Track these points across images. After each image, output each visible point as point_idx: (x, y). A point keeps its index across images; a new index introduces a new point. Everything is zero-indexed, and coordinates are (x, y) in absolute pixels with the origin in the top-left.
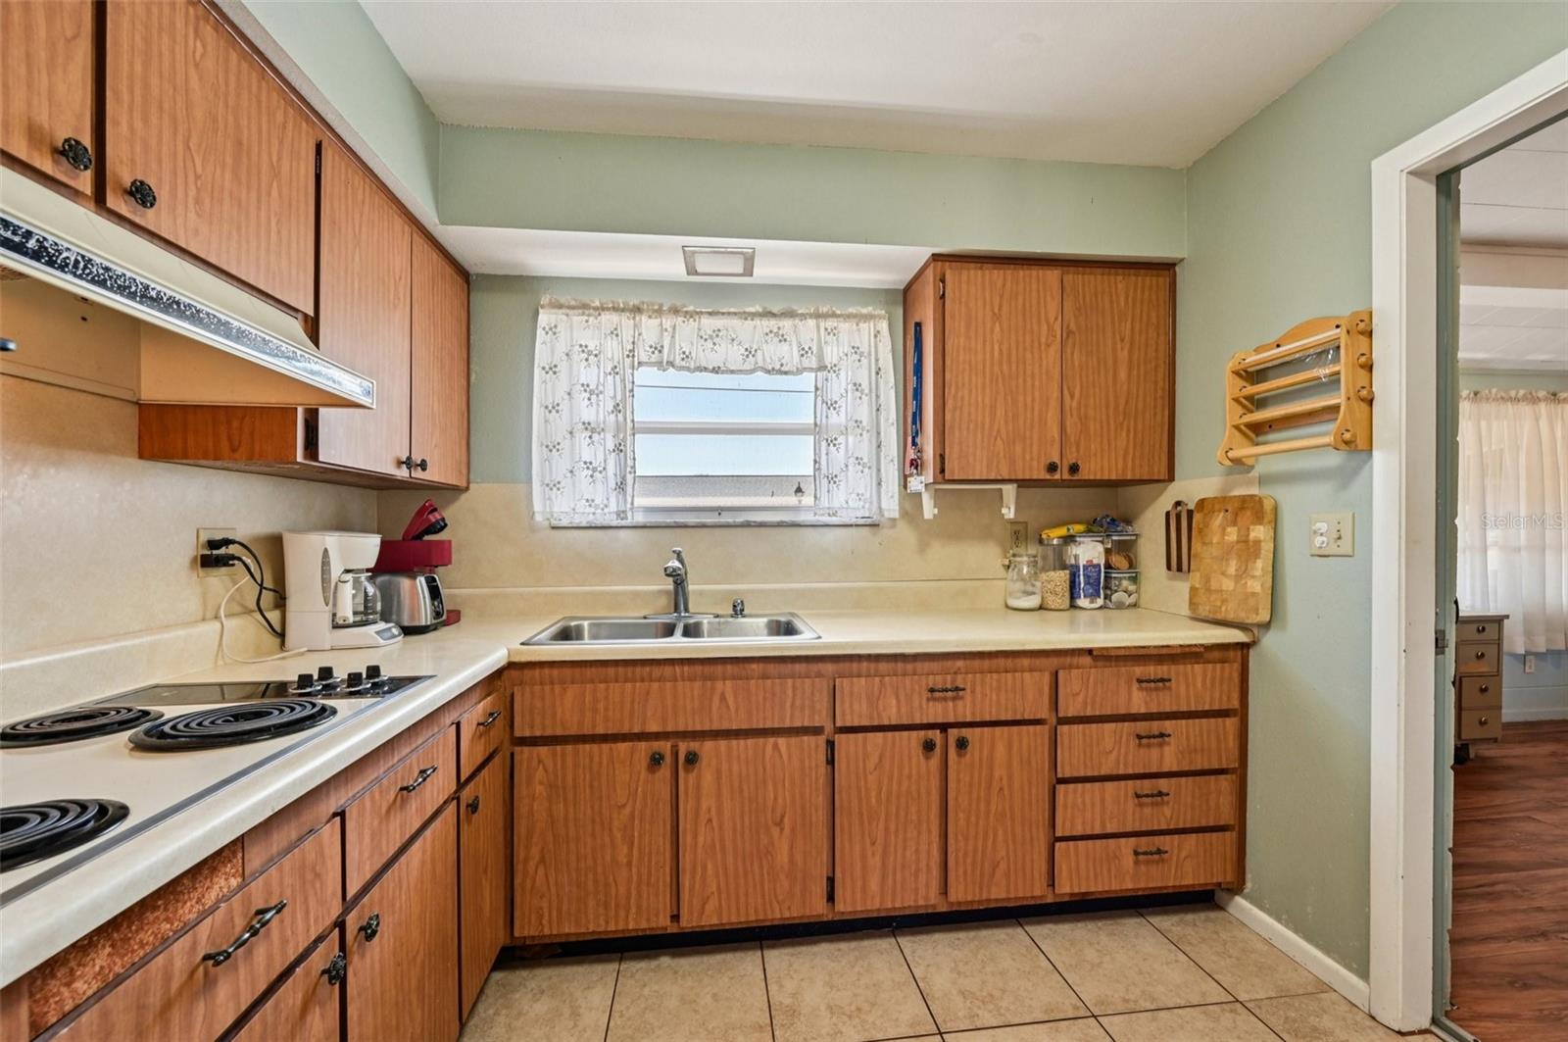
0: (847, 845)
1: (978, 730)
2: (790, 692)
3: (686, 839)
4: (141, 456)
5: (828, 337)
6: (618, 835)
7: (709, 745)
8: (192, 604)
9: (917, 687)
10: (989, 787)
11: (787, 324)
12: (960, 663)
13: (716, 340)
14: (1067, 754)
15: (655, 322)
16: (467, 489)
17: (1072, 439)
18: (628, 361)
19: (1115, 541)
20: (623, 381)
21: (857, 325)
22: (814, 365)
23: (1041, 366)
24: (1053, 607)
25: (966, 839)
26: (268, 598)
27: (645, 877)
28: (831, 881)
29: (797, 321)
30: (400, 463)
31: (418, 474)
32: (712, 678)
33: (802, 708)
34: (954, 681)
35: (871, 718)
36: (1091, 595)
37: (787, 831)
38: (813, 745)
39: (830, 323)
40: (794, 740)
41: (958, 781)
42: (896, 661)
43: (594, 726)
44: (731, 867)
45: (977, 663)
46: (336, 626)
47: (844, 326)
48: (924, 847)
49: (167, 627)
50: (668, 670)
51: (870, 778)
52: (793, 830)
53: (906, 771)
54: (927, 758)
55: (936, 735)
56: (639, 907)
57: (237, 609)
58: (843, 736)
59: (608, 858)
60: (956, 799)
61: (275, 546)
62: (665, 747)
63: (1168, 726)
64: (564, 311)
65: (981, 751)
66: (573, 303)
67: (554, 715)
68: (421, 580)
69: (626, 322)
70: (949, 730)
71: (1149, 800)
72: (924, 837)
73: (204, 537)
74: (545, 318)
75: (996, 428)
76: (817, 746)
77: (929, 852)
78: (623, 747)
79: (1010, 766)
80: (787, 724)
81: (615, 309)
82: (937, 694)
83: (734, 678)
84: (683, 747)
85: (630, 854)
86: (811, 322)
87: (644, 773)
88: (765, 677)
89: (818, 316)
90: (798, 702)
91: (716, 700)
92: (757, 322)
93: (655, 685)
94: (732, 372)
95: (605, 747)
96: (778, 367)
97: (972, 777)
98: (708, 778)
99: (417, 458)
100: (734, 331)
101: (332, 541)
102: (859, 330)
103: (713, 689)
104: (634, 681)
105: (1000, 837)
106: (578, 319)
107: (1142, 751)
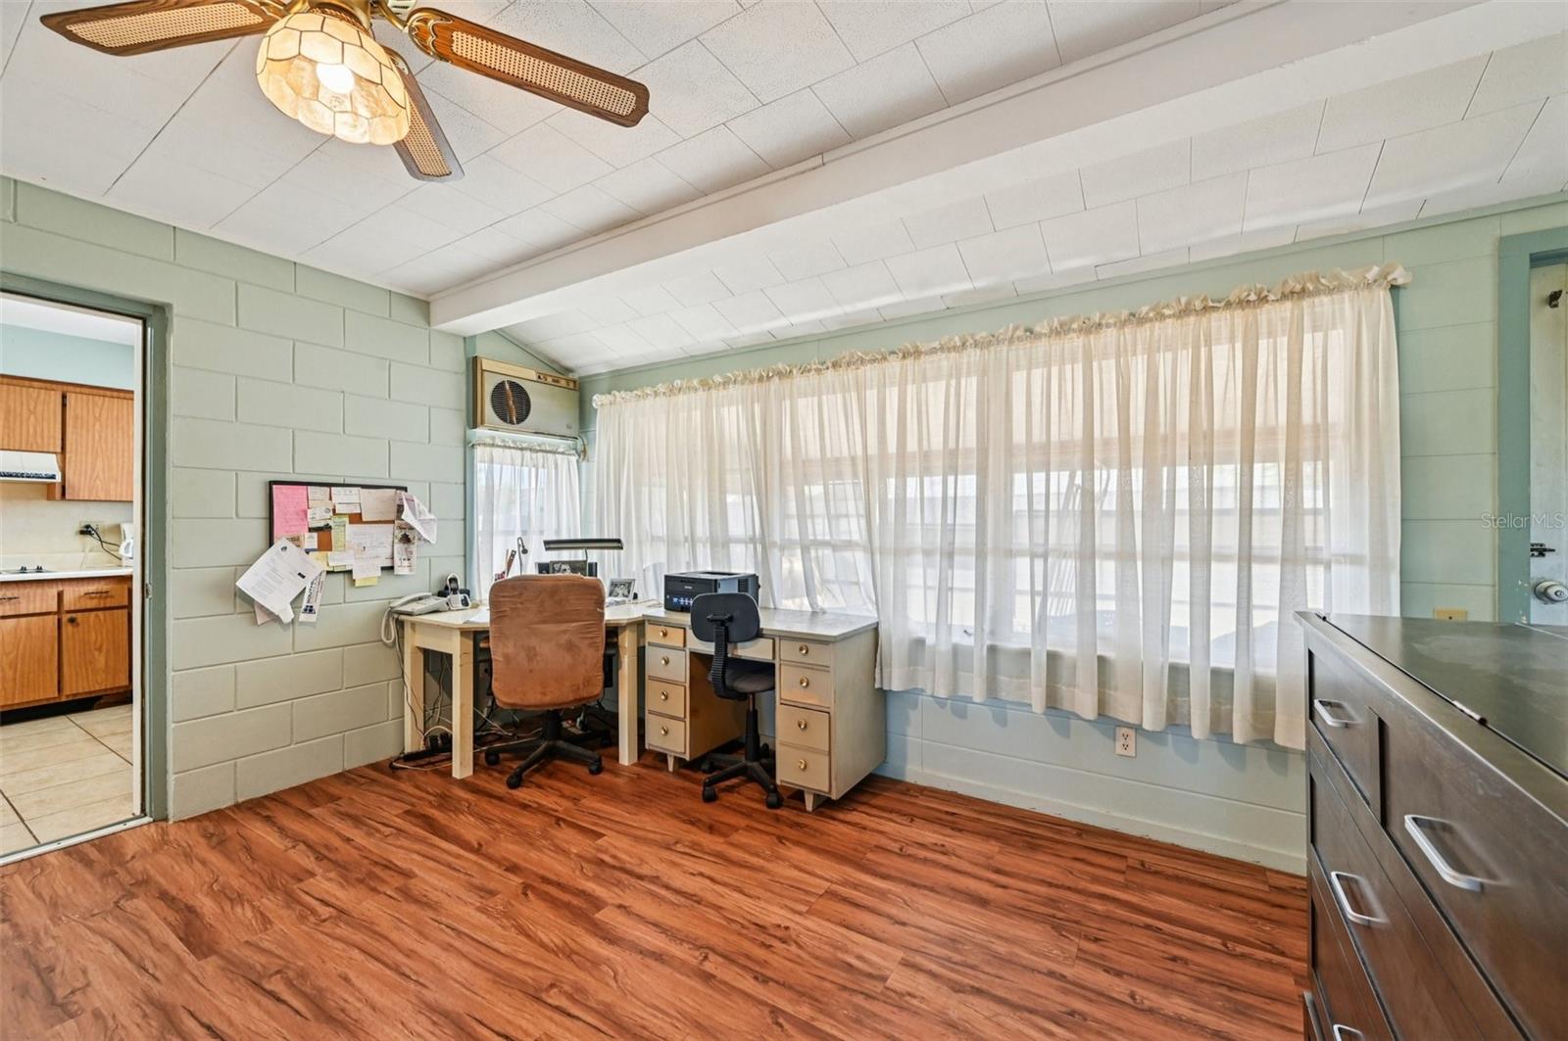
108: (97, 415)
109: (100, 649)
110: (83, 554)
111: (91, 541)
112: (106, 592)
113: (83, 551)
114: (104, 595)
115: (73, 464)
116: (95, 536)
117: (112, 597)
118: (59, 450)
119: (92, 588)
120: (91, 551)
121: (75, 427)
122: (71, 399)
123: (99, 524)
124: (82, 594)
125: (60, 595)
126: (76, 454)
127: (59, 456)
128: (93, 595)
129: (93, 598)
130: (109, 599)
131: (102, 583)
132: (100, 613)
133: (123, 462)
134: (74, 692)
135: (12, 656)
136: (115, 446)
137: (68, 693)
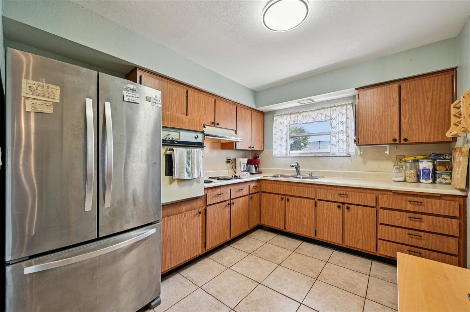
0: (319, 224)
1: (353, 206)
2: (307, 190)
3: (287, 215)
4: (221, 149)
5: (333, 112)
6: (276, 211)
7: (291, 198)
8: (226, 167)
9: (336, 193)
10: (357, 220)
11: (323, 111)
12: (349, 189)
13: (306, 117)
14: (382, 217)
15: (294, 115)
16: (264, 150)
17: (406, 131)
18: (289, 124)
19: (438, 161)
20: (288, 128)
21: (342, 107)
22: (329, 119)
23: (391, 112)
24: (408, 181)
25: (350, 231)
26: (234, 167)
27: (280, 219)
28: (316, 231)
29: (325, 110)
30: (249, 148)
31: (252, 149)
32: (293, 186)
33: (309, 194)
34: (346, 193)
35: (325, 198)
36: (426, 179)
37: (306, 218)
38: (312, 202)
39: (334, 108)
40: (308, 200)
41: (348, 217)
42: (332, 187)
43: (273, 191)
44: (295, 223)
45: (354, 190)
46: (241, 172)
47: (338, 108)
48: (338, 230)
49: (223, 170)
50: (285, 183)
51: (325, 211)
52: (308, 218)
53: (334, 211)
54: (339, 210)
55: (341, 205)
56: (279, 225)
57: (231, 168)
58: (319, 201)
59: (275, 215)
60: (347, 221)
61: (235, 160)
62: (284, 197)
63: (423, 216)
64: (278, 116)
65: (354, 211)
66: (280, 115)
67: (267, 189)
68: (254, 166)
69: (289, 116)
70: (345, 204)
71: (415, 237)
72: (338, 228)
73: (227, 159)
74: (275, 118)
75: (375, 130)
76: (313, 202)
77: (340, 231)
78: (277, 196)
79: (363, 215)
80: (306, 196)
81: (287, 114)
82: (341, 195)
83: (296, 186)
84: (287, 197)
85: (278, 215)
86: (329, 109)
87: (280, 201)
88: (303, 187)
89: (331, 107)
90: (309, 192)
91: (293, 190)
92: (316, 111)
93: (282, 186)
94: (309, 123)
95: (274, 195)
96: (320, 120)
97: (352, 217)
98: (291, 204)
99: (252, 146)
100: (310, 114)
101: (241, 159)
102: (342, 109)
103: (292, 188)
104: (279, 184)
105: (360, 233)
106: (280, 118)
107: (411, 222)
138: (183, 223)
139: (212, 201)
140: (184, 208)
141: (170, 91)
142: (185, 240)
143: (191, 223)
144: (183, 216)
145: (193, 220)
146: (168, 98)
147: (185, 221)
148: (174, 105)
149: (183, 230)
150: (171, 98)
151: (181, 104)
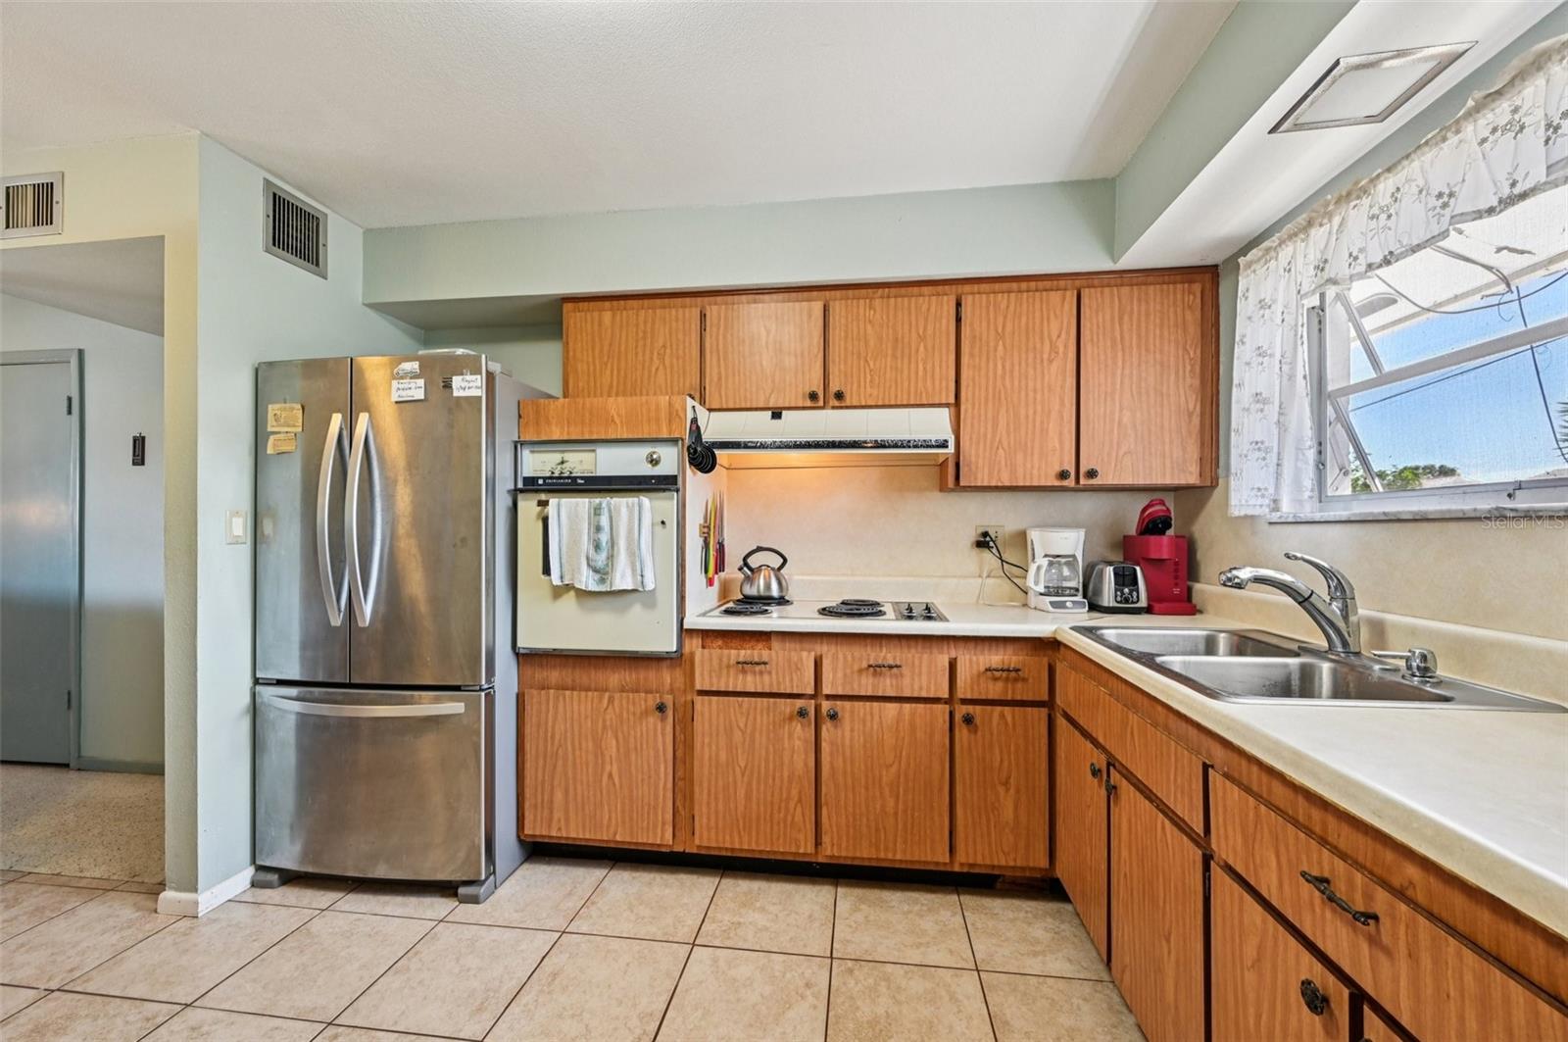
108: (1000, 330)
109: (1006, 784)
110: (980, 580)
111: (988, 558)
112: (1017, 670)
113: (980, 576)
114: (1013, 674)
115: (969, 421)
116: (994, 550)
117: (1024, 680)
118: (952, 400)
119: (996, 658)
120: (988, 576)
121: (972, 355)
122: (968, 303)
123: (1000, 531)
124: (982, 669)
125: (953, 665)
126: (974, 404)
127: (953, 409)
128: (997, 674)
129: (996, 679)
130: (1019, 685)
131: (1010, 649)
132: (1007, 710)
133: (1035, 413)
134: (971, 861)
135: (893, 770)
136: (1023, 383)
137: (963, 860)
138: (604, 721)
139: (719, 682)
140: (615, 678)
141: (645, 332)
142: (610, 775)
143: (632, 733)
144: (605, 701)
145: (641, 724)
146: (640, 354)
147: (611, 719)
148: (657, 369)
149: (603, 742)
150: (648, 352)
151: (681, 361)
